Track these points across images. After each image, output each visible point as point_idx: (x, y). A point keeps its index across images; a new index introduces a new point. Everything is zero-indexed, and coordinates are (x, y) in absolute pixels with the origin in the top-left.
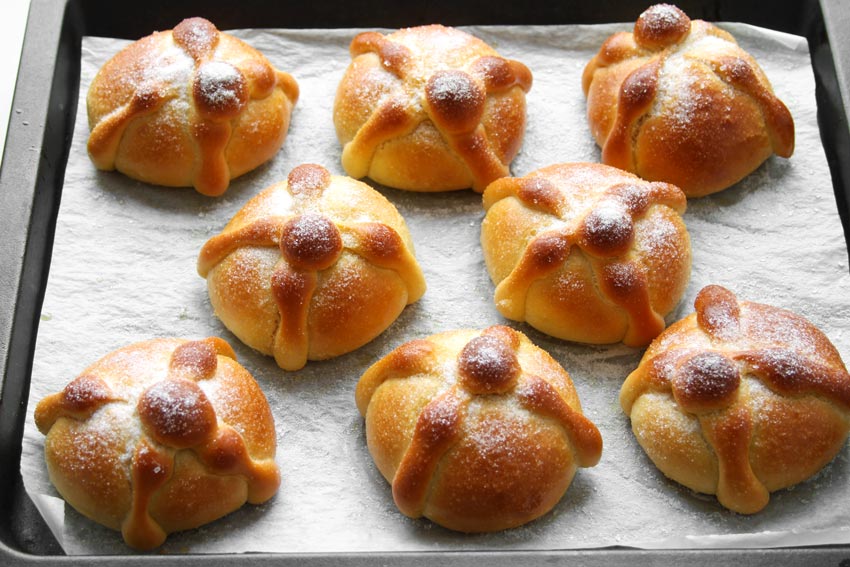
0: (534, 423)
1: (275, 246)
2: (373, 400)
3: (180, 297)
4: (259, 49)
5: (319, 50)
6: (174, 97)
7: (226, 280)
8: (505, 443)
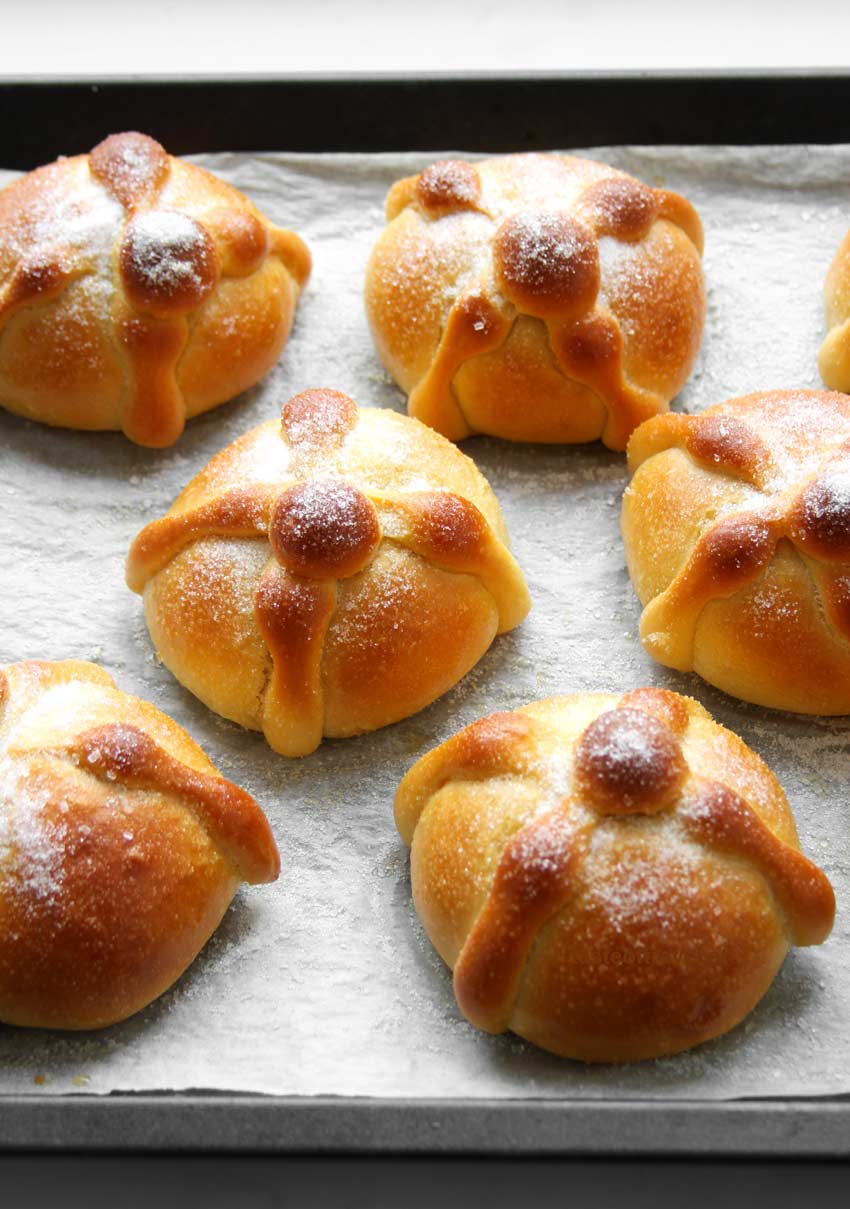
0: (709, 867)
1: (261, 537)
2: (423, 819)
3: (92, 627)
4: (243, 189)
5: (351, 190)
6: (88, 272)
7: (175, 599)
8: (657, 904)
